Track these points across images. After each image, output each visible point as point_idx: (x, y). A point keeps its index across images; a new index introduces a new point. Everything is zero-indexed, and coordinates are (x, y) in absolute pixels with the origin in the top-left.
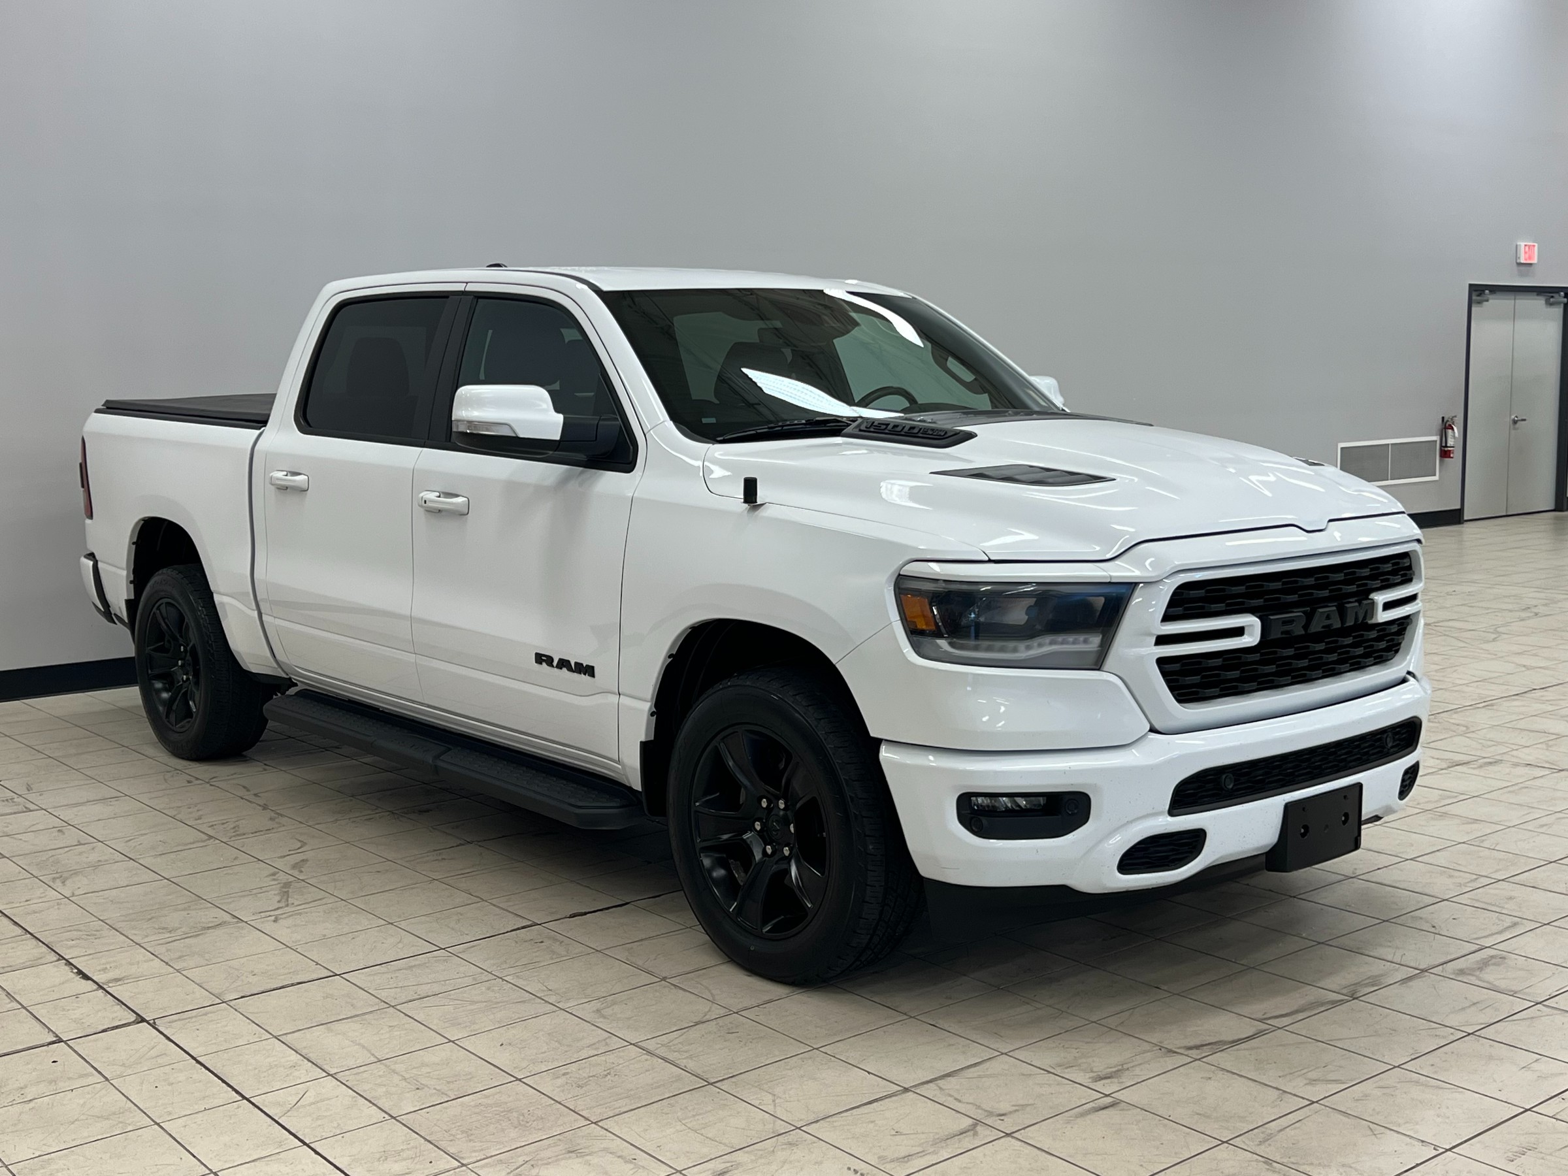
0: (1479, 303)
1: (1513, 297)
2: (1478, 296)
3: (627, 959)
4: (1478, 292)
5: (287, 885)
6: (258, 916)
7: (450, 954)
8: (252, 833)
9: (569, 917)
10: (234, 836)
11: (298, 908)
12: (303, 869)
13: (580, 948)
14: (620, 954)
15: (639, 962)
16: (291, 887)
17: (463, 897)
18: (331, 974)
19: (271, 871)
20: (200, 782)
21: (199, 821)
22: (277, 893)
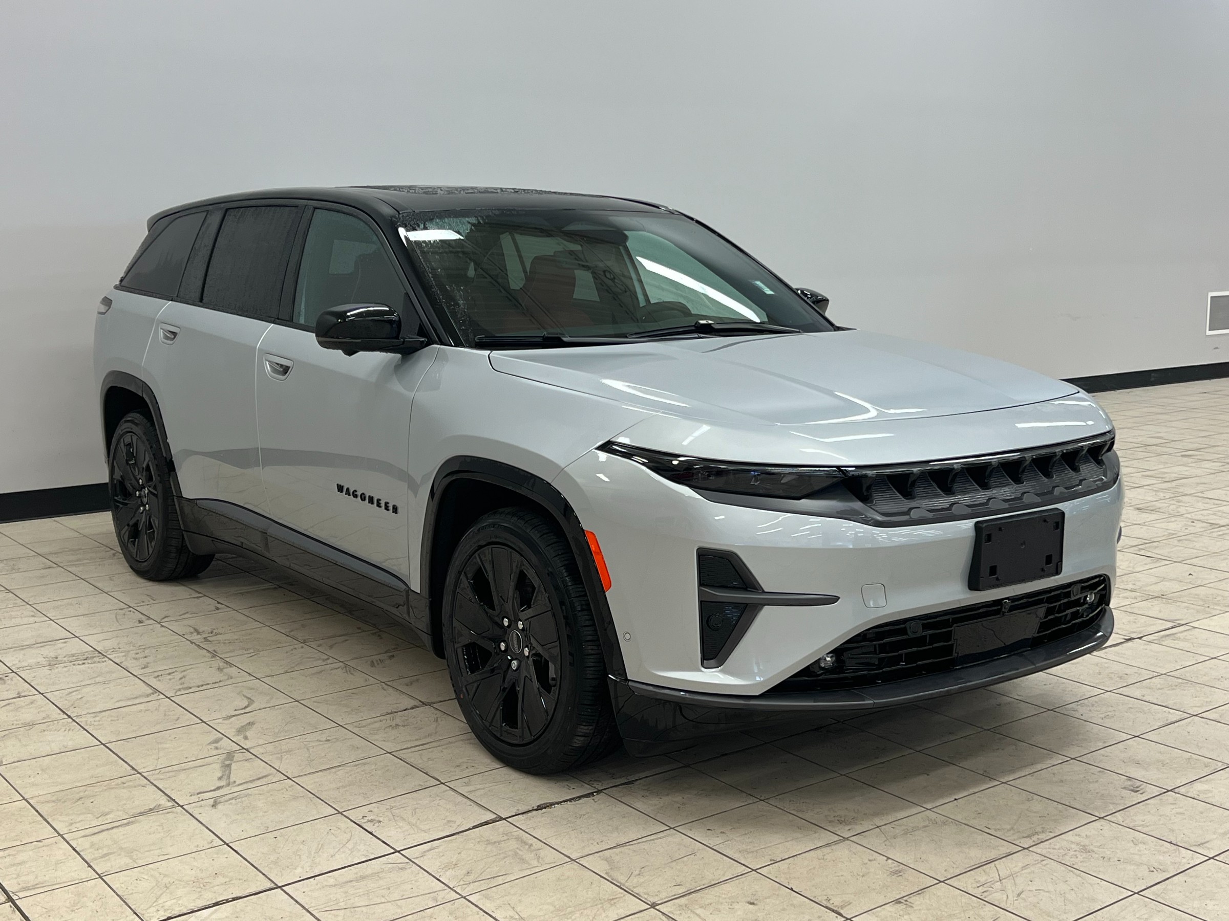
5: (230, 756)
6: (195, 798)
7: (408, 861)
8: (198, 687)
9: (536, 810)
10: (180, 690)
11: (240, 788)
12: (248, 734)
13: (549, 855)
14: (599, 865)
15: (622, 879)
16: (235, 759)
17: (419, 779)
18: (269, 885)
19: (215, 737)
20: (151, 622)
21: (147, 670)
22: (217, 766)
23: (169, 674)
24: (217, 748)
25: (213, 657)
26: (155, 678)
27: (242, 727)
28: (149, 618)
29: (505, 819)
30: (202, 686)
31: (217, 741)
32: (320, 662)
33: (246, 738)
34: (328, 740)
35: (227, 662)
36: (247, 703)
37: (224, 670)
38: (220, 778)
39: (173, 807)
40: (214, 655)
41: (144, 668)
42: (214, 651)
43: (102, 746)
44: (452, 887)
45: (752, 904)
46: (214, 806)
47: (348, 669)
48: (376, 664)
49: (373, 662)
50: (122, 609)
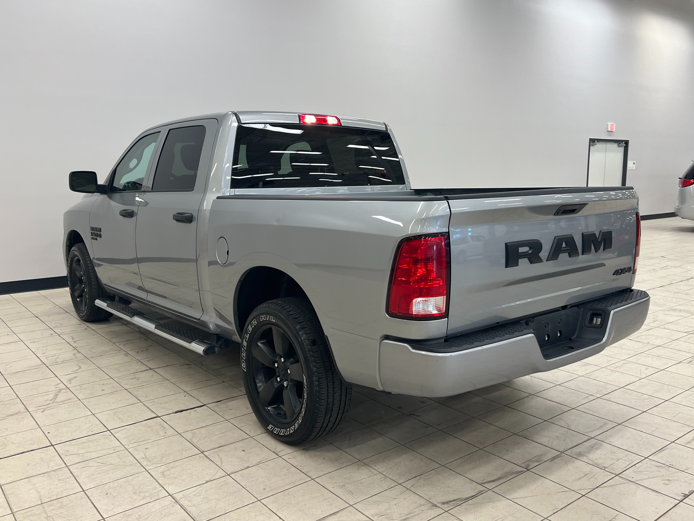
0: (593, 145)
1: (605, 144)
2: (593, 143)
3: (191, 440)
4: (593, 141)
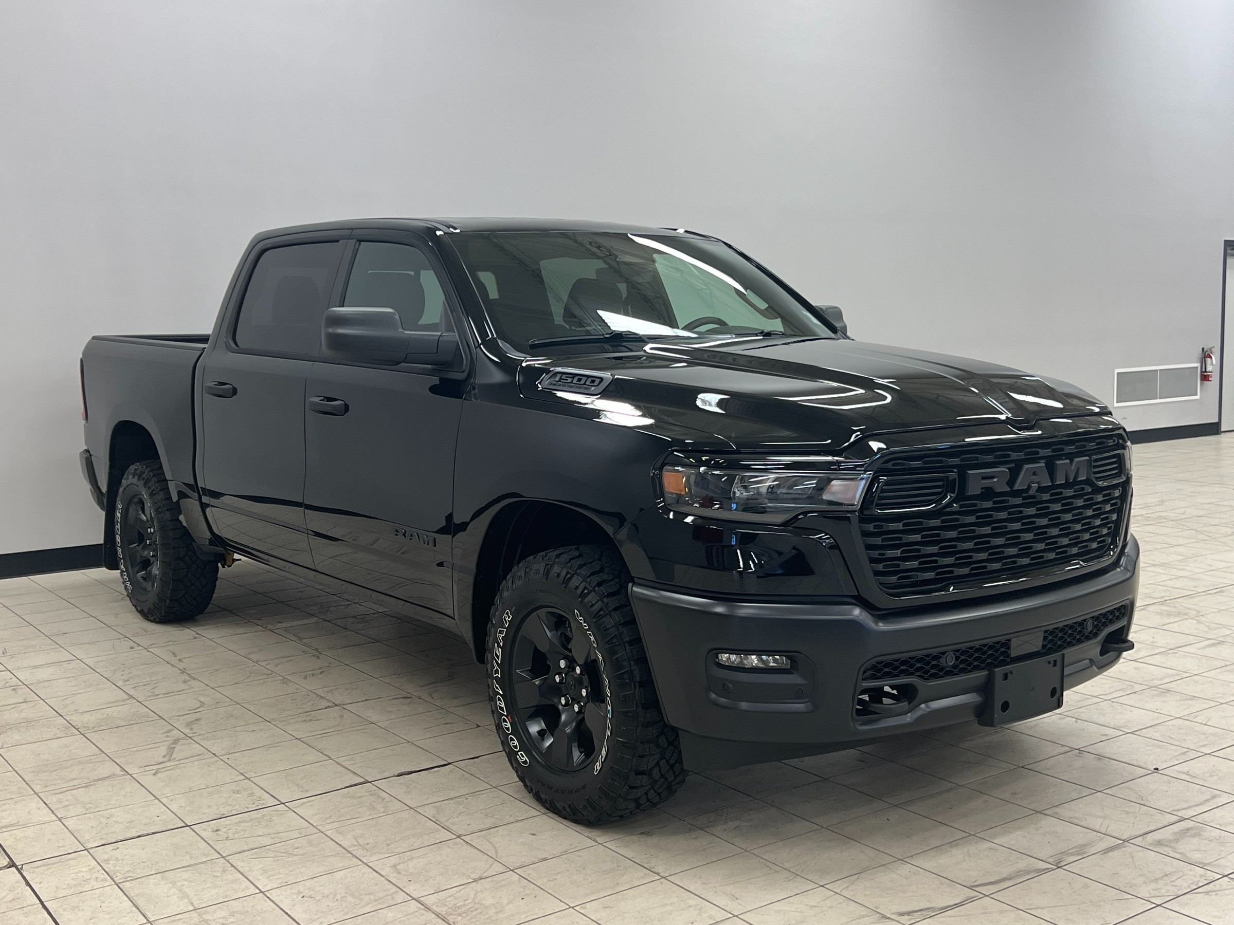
0: (1232, 255)
3: (434, 817)
4: (1231, 247)
5: (176, 741)
6: (142, 770)
7: (287, 809)
8: (165, 694)
9: (397, 776)
10: (150, 696)
11: (177, 763)
12: (194, 727)
13: (397, 805)
14: (430, 811)
15: (443, 819)
16: (179, 743)
17: (314, 756)
18: (183, 825)
19: (168, 728)
20: (140, 648)
21: (127, 683)
22: (166, 748)
23: (145, 685)
24: (167, 736)
25: (182, 673)
26: (133, 688)
27: (191, 722)
28: (139, 645)
29: (370, 782)
30: (168, 693)
31: (169, 731)
32: (265, 677)
33: (192, 729)
34: (254, 731)
35: (191, 677)
36: (199, 706)
37: (189, 683)
38: (164, 757)
39: (124, 775)
40: (183, 671)
41: (127, 681)
42: (184, 669)
43: (81, 735)
44: (315, 825)
45: (534, 835)
46: (154, 774)
47: (285, 681)
48: (308, 678)
49: (306, 676)
50: (119, 639)
